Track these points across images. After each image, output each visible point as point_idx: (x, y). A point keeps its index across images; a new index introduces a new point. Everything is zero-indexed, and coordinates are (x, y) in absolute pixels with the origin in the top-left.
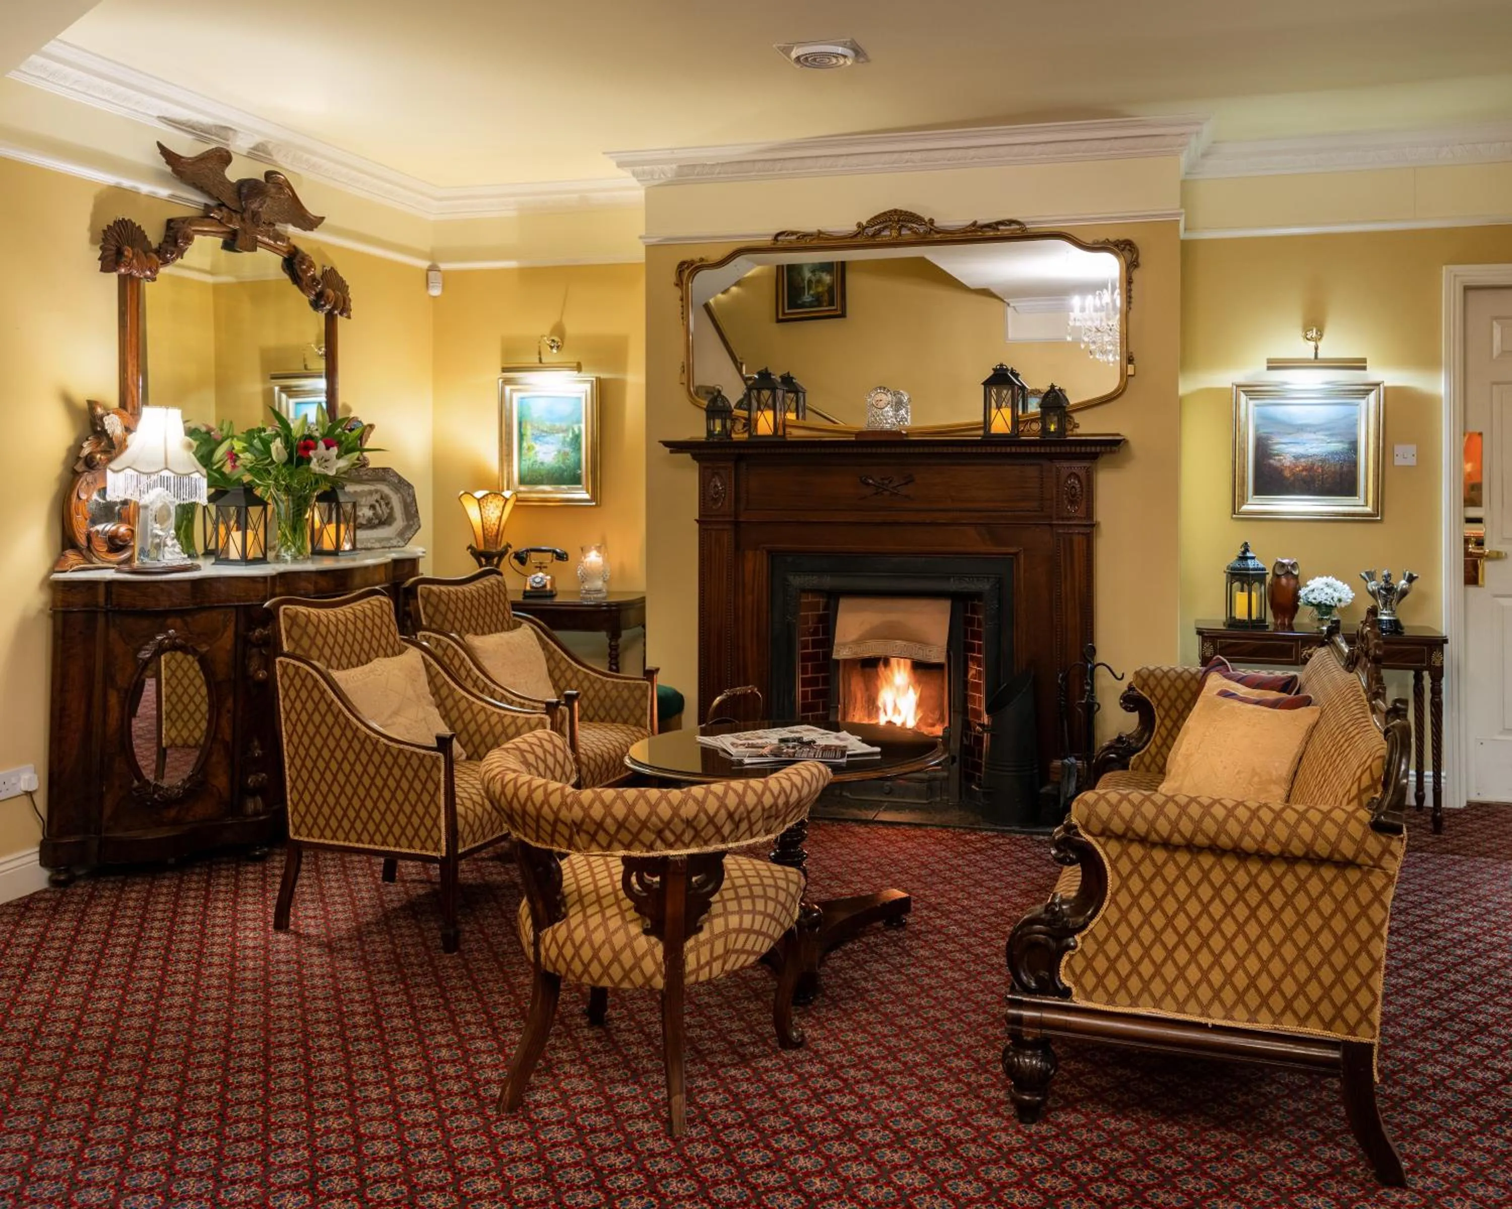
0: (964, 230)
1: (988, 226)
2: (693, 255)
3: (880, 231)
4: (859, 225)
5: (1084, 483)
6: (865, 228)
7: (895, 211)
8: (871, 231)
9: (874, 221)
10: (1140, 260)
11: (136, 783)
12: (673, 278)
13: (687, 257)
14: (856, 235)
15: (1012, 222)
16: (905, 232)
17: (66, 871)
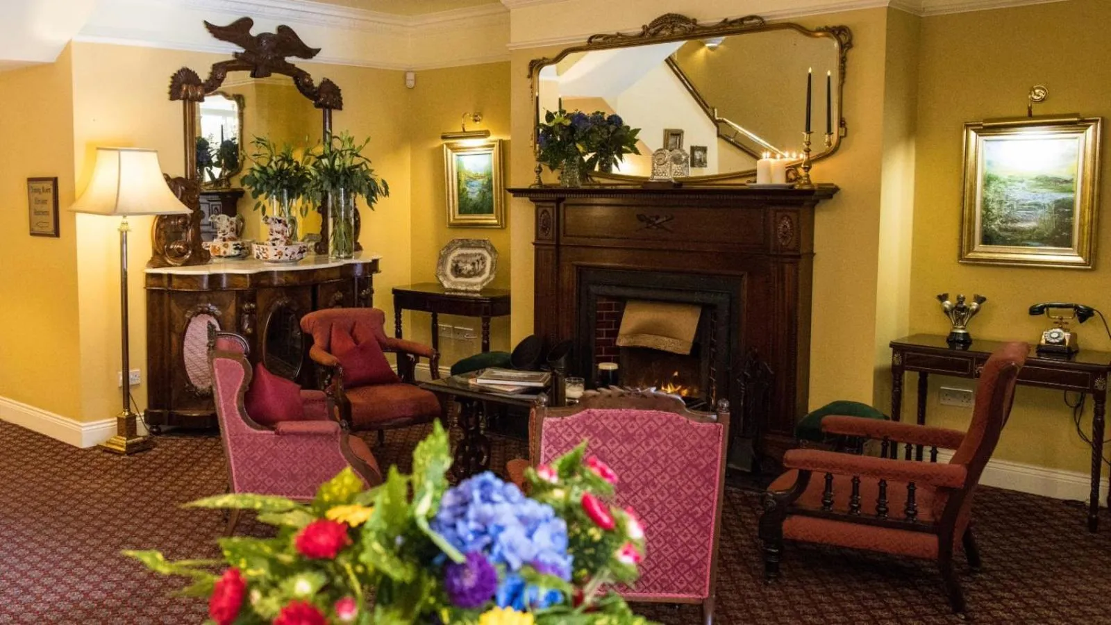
0: (717, 27)
1: (735, 21)
2: (538, 56)
3: (659, 30)
4: (644, 27)
5: (795, 222)
6: (648, 29)
7: (669, 15)
8: (652, 31)
9: (654, 24)
10: (854, 42)
11: (187, 385)
12: (527, 72)
13: (534, 58)
14: (643, 34)
15: (752, 17)
16: (676, 30)
17: (156, 428)
